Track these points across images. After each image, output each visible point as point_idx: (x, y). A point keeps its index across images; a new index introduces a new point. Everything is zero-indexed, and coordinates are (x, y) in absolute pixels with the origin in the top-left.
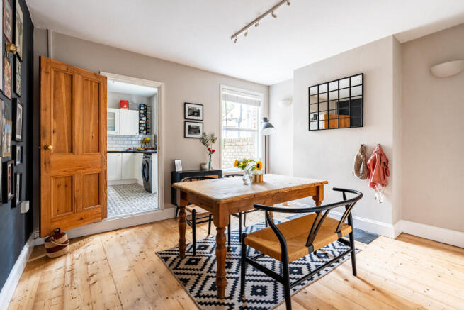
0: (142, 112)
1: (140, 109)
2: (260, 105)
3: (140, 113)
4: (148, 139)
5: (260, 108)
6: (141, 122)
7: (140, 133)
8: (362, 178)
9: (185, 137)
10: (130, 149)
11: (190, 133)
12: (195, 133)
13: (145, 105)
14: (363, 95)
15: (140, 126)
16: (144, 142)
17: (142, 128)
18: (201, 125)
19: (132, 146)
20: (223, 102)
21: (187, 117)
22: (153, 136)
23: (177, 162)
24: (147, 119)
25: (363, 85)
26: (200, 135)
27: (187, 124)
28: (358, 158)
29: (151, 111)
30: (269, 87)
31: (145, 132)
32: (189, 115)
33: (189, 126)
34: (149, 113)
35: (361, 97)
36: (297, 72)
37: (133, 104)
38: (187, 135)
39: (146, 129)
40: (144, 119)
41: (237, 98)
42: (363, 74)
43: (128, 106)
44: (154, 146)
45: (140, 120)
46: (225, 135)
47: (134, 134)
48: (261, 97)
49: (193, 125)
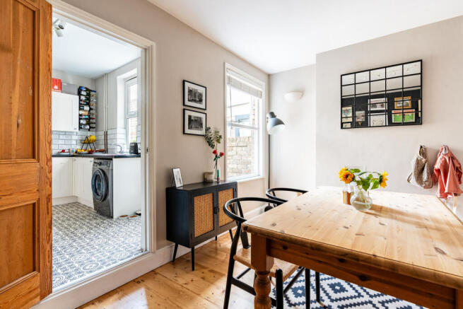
0: (83, 98)
1: (79, 94)
2: (261, 97)
3: (80, 100)
4: (93, 137)
5: (261, 101)
6: (81, 112)
7: (80, 128)
8: (425, 187)
9: (184, 133)
10: (63, 151)
11: (190, 128)
12: (196, 128)
13: (87, 90)
14: (421, 86)
15: (80, 119)
16: (86, 142)
17: (83, 122)
18: (203, 116)
19: (66, 148)
20: (228, 87)
21: (187, 103)
22: (101, 134)
23: (176, 172)
24: (91, 109)
25: (421, 74)
26: (203, 132)
27: (188, 113)
28: (418, 162)
29: (97, 98)
30: (269, 76)
31: (88, 127)
32: (189, 100)
33: (190, 117)
34: (93, 100)
35: (420, 88)
36: (320, 57)
37: (69, 84)
38: (187, 131)
39: (88, 123)
40: (87, 108)
41: (241, 84)
42: (421, 61)
43: (60, 88)
44: (103, 147)
45: (80, 109)
46: (230, 133)
47: (72, 130)
48: (262, 88)
49: (194, 114)
